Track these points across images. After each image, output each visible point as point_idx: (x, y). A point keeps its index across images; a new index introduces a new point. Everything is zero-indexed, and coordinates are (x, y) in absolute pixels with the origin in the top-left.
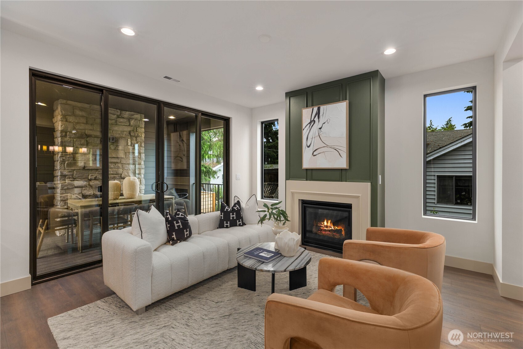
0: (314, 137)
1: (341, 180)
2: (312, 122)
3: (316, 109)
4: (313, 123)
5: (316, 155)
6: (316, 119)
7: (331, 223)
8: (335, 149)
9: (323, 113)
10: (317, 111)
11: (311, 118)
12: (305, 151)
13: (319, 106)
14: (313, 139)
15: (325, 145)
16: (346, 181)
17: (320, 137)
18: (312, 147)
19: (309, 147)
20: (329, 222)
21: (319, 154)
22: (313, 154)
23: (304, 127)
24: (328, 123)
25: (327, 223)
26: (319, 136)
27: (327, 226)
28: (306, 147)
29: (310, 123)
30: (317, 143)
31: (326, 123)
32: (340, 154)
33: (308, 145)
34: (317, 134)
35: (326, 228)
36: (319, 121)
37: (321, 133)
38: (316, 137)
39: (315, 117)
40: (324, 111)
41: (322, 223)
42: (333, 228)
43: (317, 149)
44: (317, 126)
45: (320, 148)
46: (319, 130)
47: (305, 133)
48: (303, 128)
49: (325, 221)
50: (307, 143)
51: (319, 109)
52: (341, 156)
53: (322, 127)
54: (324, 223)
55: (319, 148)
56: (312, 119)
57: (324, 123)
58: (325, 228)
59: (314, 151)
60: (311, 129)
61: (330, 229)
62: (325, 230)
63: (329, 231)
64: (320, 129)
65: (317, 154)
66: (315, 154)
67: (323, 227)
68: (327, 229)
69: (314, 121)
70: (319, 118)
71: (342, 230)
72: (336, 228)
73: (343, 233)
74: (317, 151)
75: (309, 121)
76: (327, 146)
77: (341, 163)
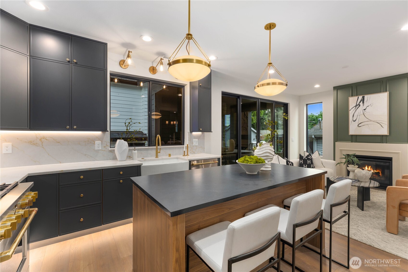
0: (359, 115)
1: (382, 142)
2: (357, 106)
3: (361, 97)
5: (361, 126)
7: (371, 168)
8: (378, 123)
9: (367, 100)
10: (362, 99)
11: (357, 103)
12: (351, 124)
13: (363, 95)
14: (358, 116)
15: (369, 120)
16: (387, 143)
17: (364, 115)
18: (358, 121)
19: (355, 121)
21: (363, 126)
23: (350, 109)
24: (371, 106)
25: (368, 168)
26: (364, 114)
28: (353, 121)
29: (356, 106)
30: (362, 119)
31: (370, 106)
32: (381, 126)
33: (354, 120)
34: (362, 113)
37: (365, 112)
38: (361, 115)
39: (360, 102)
40: (367, 98)
42: (373, 171)
43: (362, 123)
44: (362, 107)
45: (364, 122)
46: (364, 111)
47: (351, 113)
50: (353, 119)
51: (363, 97)
52: (382, 127)
53: (366, 109)
56: (358, 104)
57: (368, 106)
59: (359, 124)
60: (356, 110)
65: (362, 126)
66: (360, 125)
69: (360, 105)
70: (363, 103)
71: (380, 172)
72: (375, 171)
73: (380, 174)
74: (361, 124)
75: (355, 105)
76: (371, 121)
77: (383, 131)
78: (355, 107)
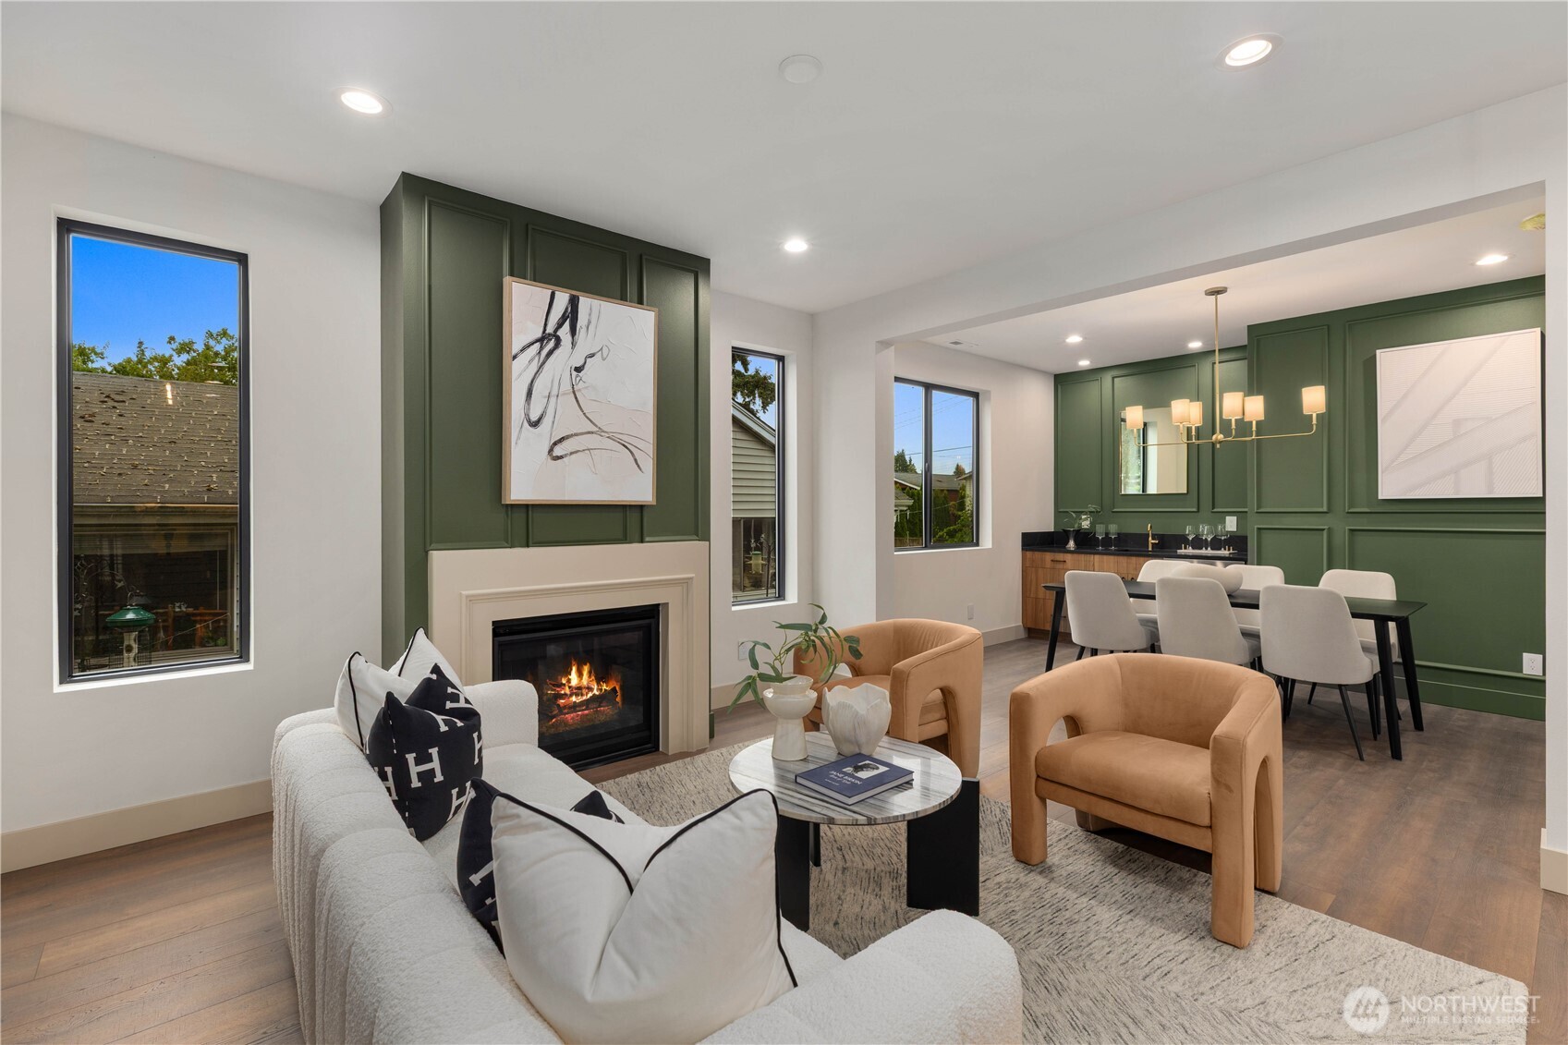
0: (555, 392)
1: (623, 539)
2: (549, 340)
3: (562, 299)
4: (552, 344)
5: (561, 457)
6: (564, 332)
7: (590, 673)
8: (624, 445)
9: (589, 322)
10: (567, 309)
11: (546, 325)
12: (518, 438)
13: (574, 293)
14: (553, 400)
15: (595, 429)
16: (642, 542)
17: (576, 398)
18: (549, 427)
19: (535, 424)
20: (586, 669)
21: (572, 453)
22: (551, 450)
23: (517, 348)
24: (604, 359)
25: (580, 674)
26: (574, 392)
27: (578, 690)
28: (526, 424)
29: (541, 340)
30: (565, 418)
31: (599, 355)
32: (636, 460)
33: (534, 418)
34: (566, 386)
35: (577, 695)
36: (573, 344)
37: (581, 385)
38: (564, 394)
39: (560, 325)
40: (590, 315)
41: (564, 681)
42: (597, 690)
43: (567, 438)
44: (563, 359)
45: (576, 435)
46: (574, 373)
47: (519, 372)
48: (514, 352)
49: (574, 669)
50: (529, 409)
51: (574, 302)
52: (638, 466)
53: (583, 366)
54: (569, 681)
55: (571, 436)
56: (550, 330)
57: (592, 356)
58: (574, 699)
59: (555, 444)
60: (544, 363)
61: (590, 695)
62: (574, 707)
63: (587, 703)
64: (578, 369)
65: (566, 455)
66: (558, 451)
67: (565, 694)
68: (579, 699)
69: (558, 341)
70: (573, 331)
71: (617, 688)
72: (604, 687)
73: (618, 699)
74: (565, 443)
75: (539, 335)
76: (600, 432)
77: (639, 487)
78: (538, 345)
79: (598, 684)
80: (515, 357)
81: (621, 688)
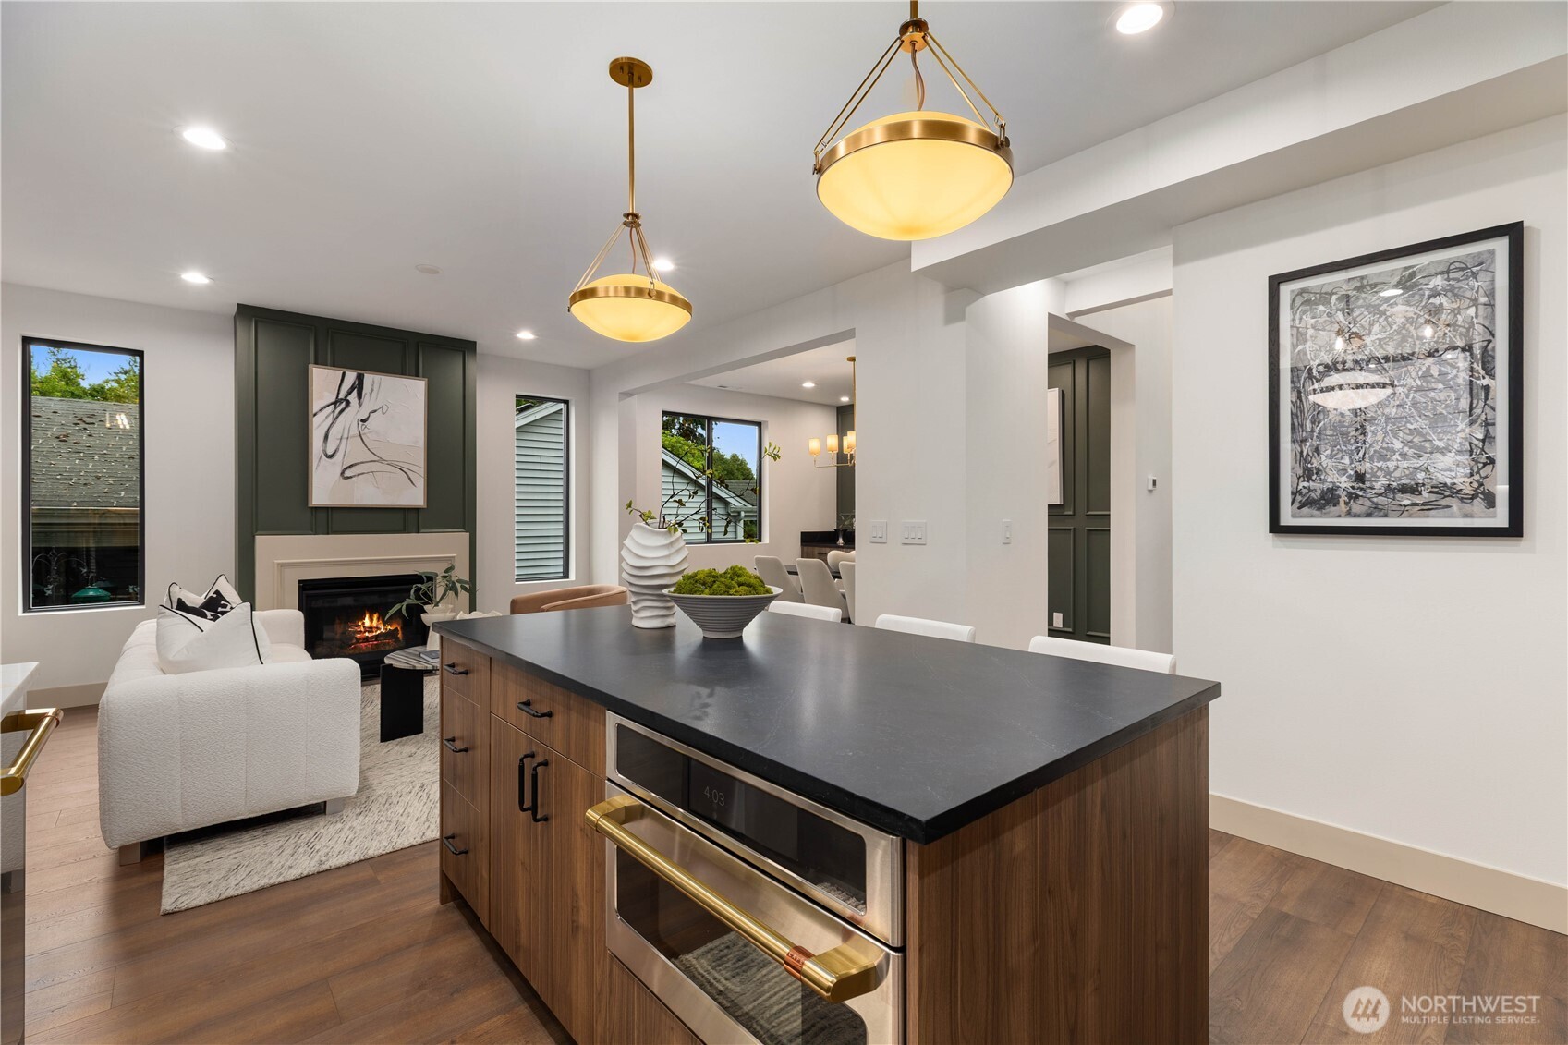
0: (345, 436)
1: (404, 530)
2: (341, 403)
3: (351, 376)
4: (343, 405)
5: (351, 477)
6: (353, 397)
7: (378, 619)
8: (399, 468)
9: (372, 390)
10: (354, 383)
11: (338, 393)
12: (318, 465)
13: (360, 372)
14: (344, 441)
15: (377, 459)
16: (418, 532)
17: (362, 439)
18: (342, 456)
19: (330, 457)
20: (375, 617)
21: (358, 475)
22: (342, 473)
23: (315, 409)
24: (384, 414)
25: (371, 620)
26: (360, 435)
27: (370, 629)
28: (324, 457)
29: (335, 403)
30: (354, 452)
31: (379, 411)
32: (410, 479)
33: (330, 453)
34: (354, 431)
35: (369, 632)
36: (360, 405)
37: (366, 431)
38: (354, 437)
39: (349, 393)
40: (373, 385)
41: (360, 623)
42: (384, 629)
43: (356, 464)
44: (353, 414)
45: (362, 463)
46: (361, 423)
47: (318, 425)
48: (314, 412)
49: (367, 616)
50: (325, 448)
51: (360, 378)
52: (412, 482)
53: (368, 418)
54: (364, 623)
55: (358, 463)
56: (341, 396)
57: (375, 411)
58: (367, 634)
59: (346, 469)
60: (337, 417)
61: (379, 632)
62: (366, 640)
63: (376, 637)
64: (364, 421)
65: (354, 476)
66: (348, 473)
67: (361, 631)
68: (371, 634)
69: (348, 403)
70: (360, 396)
71: (399, 629)
72: (389, 627)
73: (400, 635)
74: (353, 468)
75: (333, 399)
76: (381, 460)
77: (414, 496)
78: (333, 406)
79: (384, 625)
80: (315, 415)
81: (401, 628)
